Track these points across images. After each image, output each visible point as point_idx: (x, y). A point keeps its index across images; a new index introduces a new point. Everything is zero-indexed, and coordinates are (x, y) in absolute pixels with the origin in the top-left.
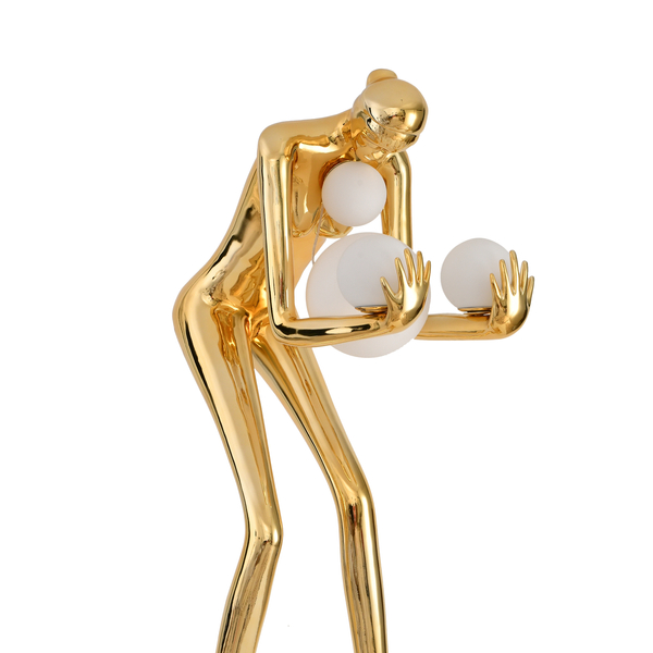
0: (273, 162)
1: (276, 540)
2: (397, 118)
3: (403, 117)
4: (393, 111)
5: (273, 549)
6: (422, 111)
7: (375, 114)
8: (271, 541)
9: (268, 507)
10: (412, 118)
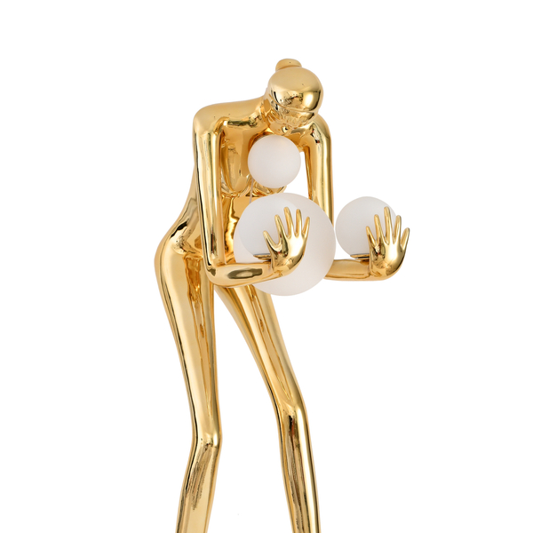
0: (206, 135)
1: (215, 444)
2: (298, 99)
3: (301, 99)
4: (294, 93)
5: (213, 450)
6: (318, 93)
7: (280, 97)
8: (212, 444)
10: (309, 99)
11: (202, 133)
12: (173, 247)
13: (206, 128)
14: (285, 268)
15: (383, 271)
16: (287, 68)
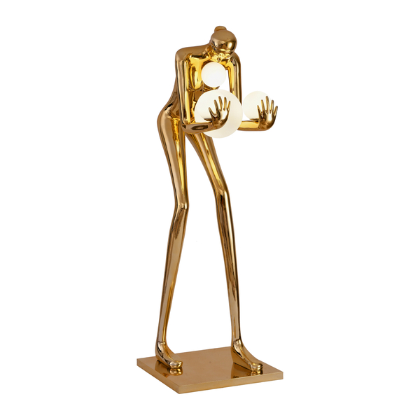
0: (181, 62)
1: (186, 208)
3: (226, 44)
4: (223, 42)
5: (185, 211)
6: (234, 42)
7: (216, 44)
8: (184, 208)
9: (184, 196)
10: (230, 45)
11: (179, 61)
12: (166, 115)
13: (181, 59)
14: (219, 125)
15: (265, 126)
16: (220, 31)
